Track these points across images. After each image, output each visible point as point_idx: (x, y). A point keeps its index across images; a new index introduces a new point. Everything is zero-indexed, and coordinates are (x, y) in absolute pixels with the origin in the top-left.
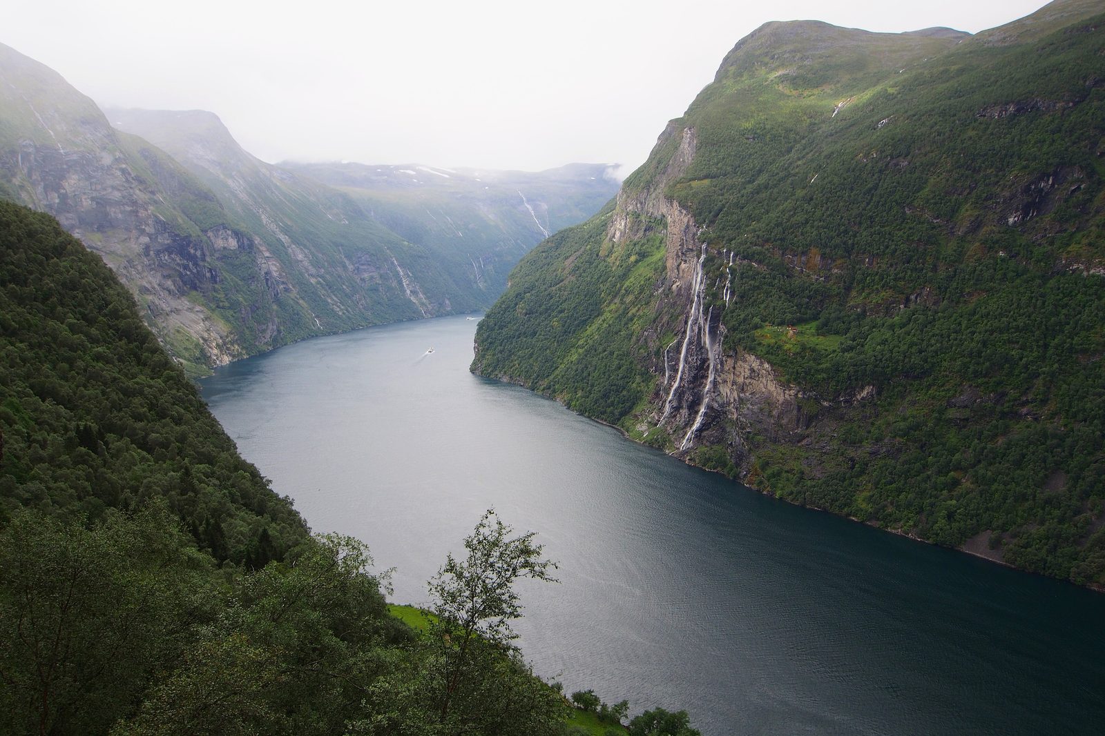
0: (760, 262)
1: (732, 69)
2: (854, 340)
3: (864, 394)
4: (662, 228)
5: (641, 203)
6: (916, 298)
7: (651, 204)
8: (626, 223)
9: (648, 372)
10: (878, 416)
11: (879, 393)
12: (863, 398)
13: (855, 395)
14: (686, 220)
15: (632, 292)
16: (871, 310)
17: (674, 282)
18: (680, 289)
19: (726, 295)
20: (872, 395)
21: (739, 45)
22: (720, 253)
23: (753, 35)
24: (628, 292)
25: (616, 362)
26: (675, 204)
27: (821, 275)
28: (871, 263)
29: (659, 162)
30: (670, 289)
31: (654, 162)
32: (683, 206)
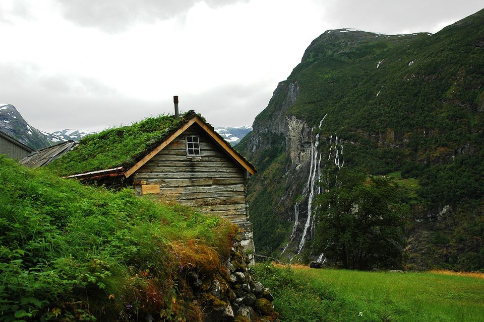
0: (355, 141)
1: (312, 54)
2: (428, 178)
3: (445, 210)
4: (281, 140)
5: (268, 128)
6: (462, 151)
7: (274, 127)
8: (259, 140)
9: (286, 222)
10: (456, 224)
11: (454, 210)
12: (443, 214)
13: (438, 213)
14: (301, 126)
15: (268, 178)
16: (434, 161)
17: (297, 165)
18: (301, 168)
19: (337, 162)
20: (450, 211)
21: (314, 42)
22: (328, 139)
23: (321, 36)
24: (265, 178)
25: (265, 218)
26: (293, 117)
27: (397, 143)
28: (427, 134)
29: (276, 104)
30: (294, 169)
31: (273, 105)
32: (299, 117)
